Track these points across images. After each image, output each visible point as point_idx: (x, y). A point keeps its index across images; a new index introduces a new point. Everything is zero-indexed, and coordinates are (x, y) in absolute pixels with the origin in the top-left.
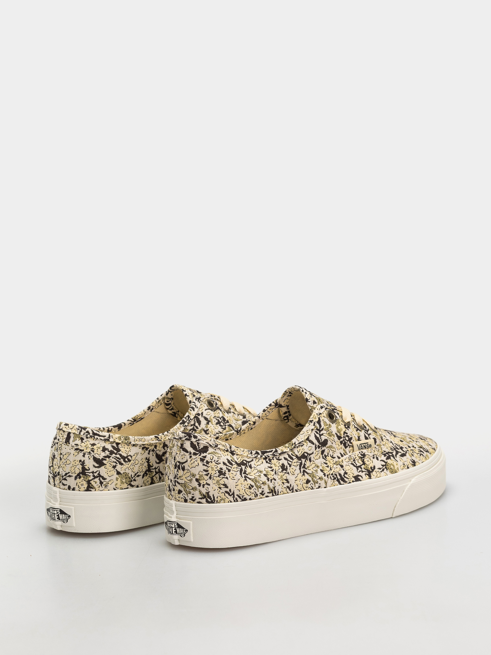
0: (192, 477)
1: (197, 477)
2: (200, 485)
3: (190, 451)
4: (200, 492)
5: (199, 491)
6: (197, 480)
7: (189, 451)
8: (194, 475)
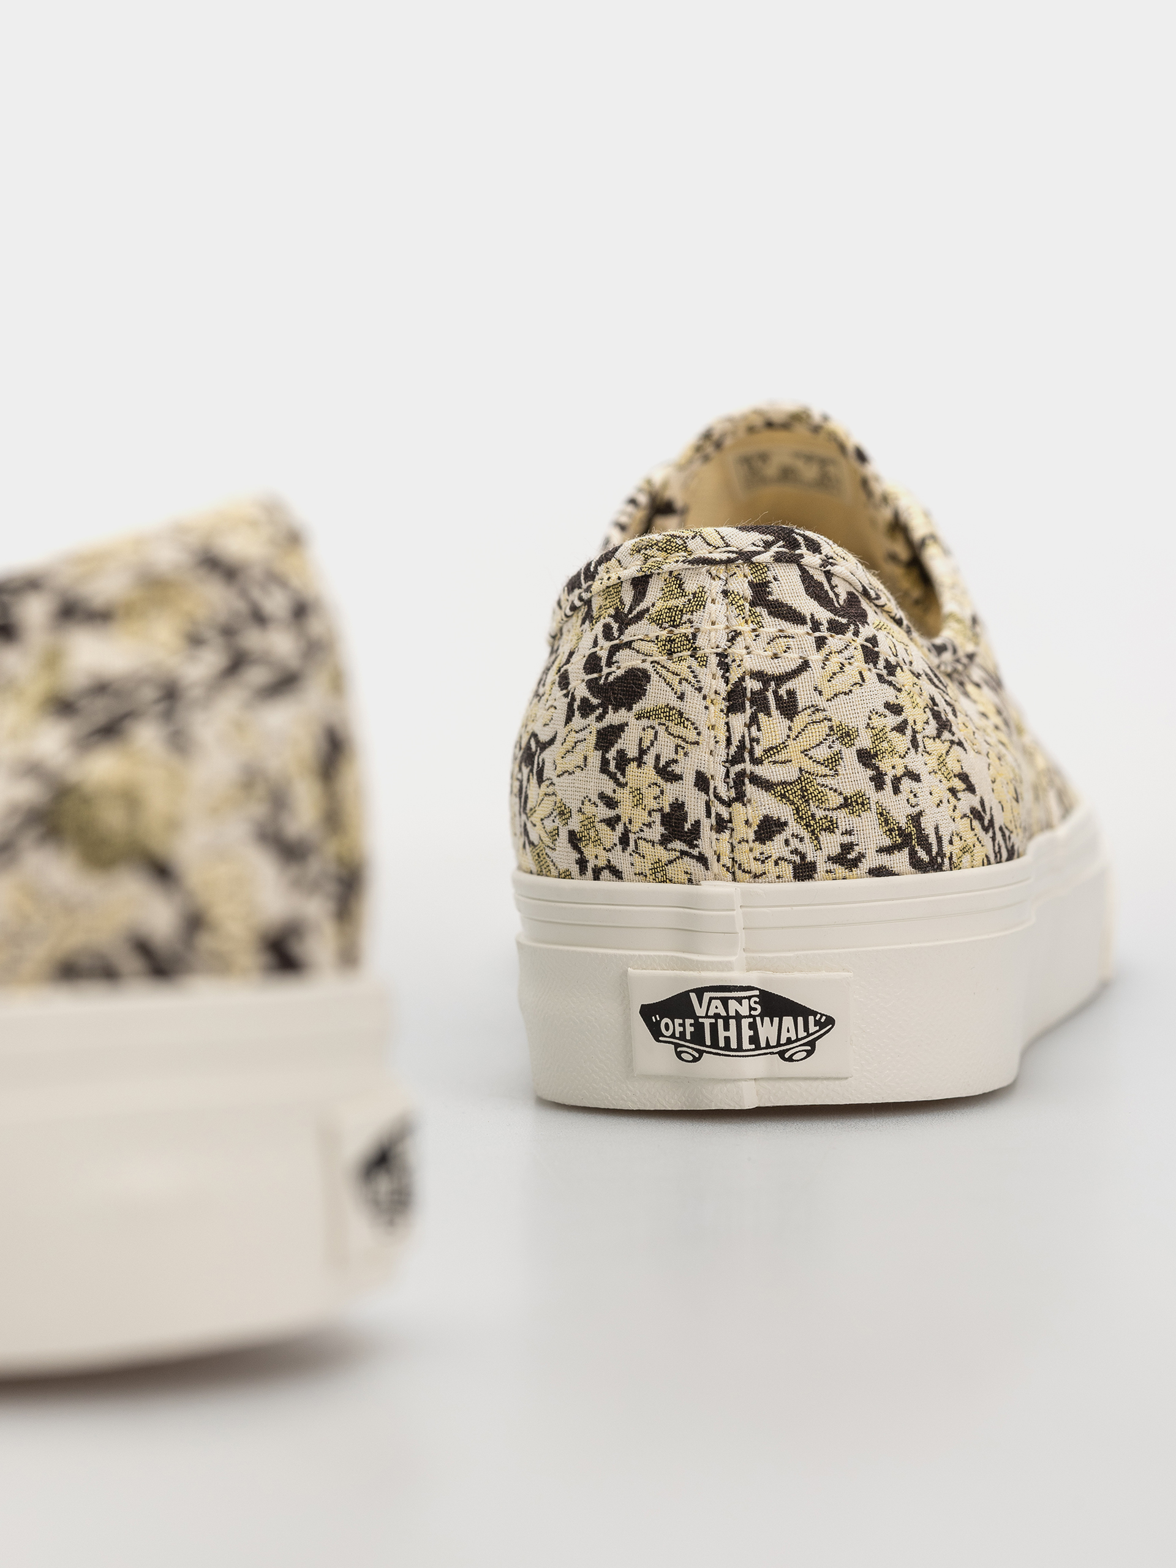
0: (837, 746)
1: (864, 741)
2: (878, 781)
3: (812, 615)
4: (884, 817)
5: (881, 814)
6: (866, 757)
7: (808, 617)
8: (846, 735)
